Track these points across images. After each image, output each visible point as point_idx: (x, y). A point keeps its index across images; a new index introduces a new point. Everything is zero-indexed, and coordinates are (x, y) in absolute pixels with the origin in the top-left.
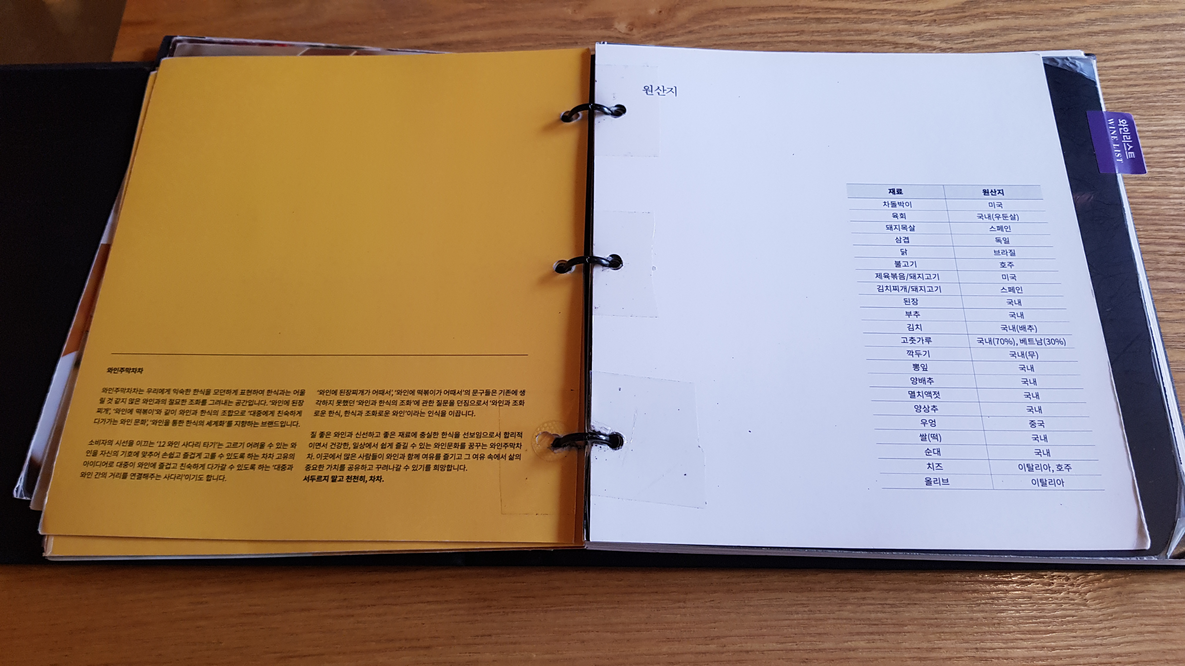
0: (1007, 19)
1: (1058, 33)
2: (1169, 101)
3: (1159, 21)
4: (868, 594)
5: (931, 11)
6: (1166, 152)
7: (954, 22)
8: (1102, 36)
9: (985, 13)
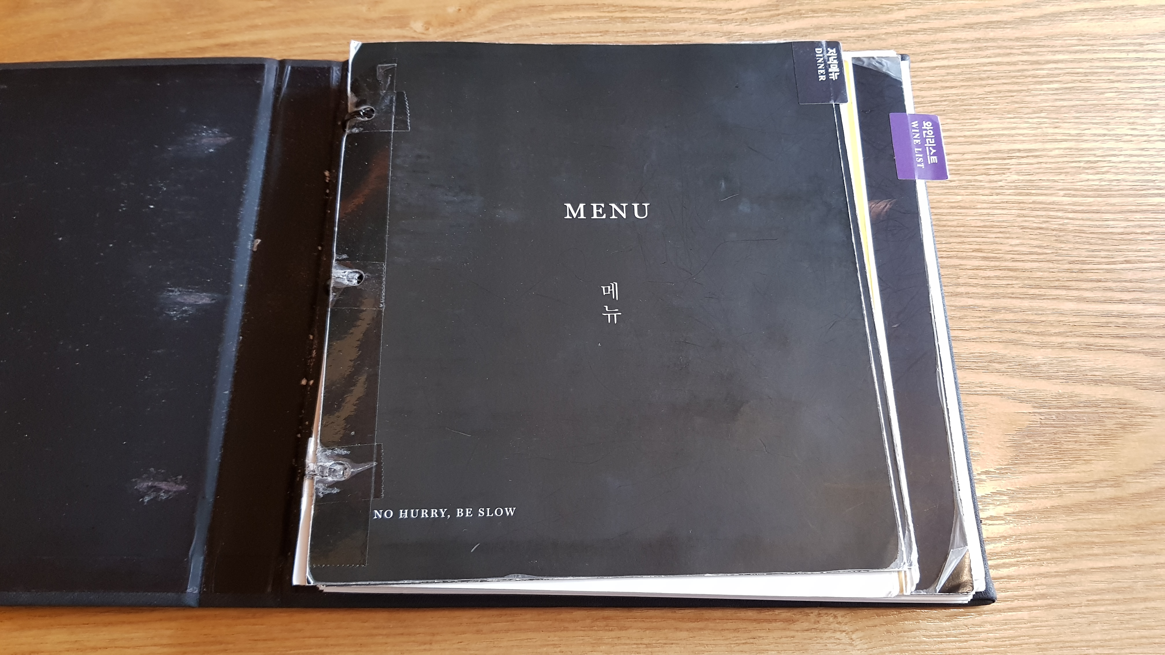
0: (822, 17)
1: (874, 32)
2: (986, 104)
3: (983, 18)
4: (623, 633)
5: (743, 9)
6: (977, 159)
7: (766, 20)
8: (921, 34)
9: (799, 10)
